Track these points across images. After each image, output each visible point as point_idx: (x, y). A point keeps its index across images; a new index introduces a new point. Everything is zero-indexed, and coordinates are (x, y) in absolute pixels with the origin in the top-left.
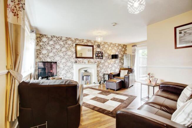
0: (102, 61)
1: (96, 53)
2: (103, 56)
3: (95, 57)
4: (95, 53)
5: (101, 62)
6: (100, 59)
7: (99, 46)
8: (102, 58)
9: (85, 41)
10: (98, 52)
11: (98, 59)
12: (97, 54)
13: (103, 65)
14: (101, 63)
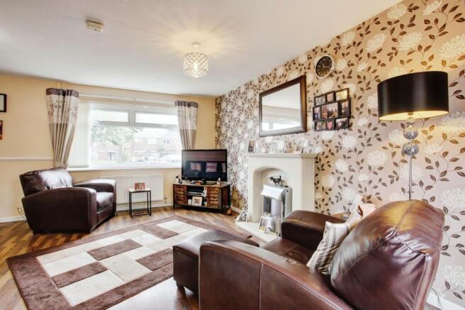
0: (349, 140)
1: (315, 106)
2: (354, 113)
3: (310, 123)
4: (312, 104)
5: (339, 147)
6: (335, 127)
7: (324, 66)
8: (347, 125)
9: (280, 72)
10: (326, 95)
11: (327, 129)
12: (317, 110)
13: (353, 162)
14: (341, 152)
